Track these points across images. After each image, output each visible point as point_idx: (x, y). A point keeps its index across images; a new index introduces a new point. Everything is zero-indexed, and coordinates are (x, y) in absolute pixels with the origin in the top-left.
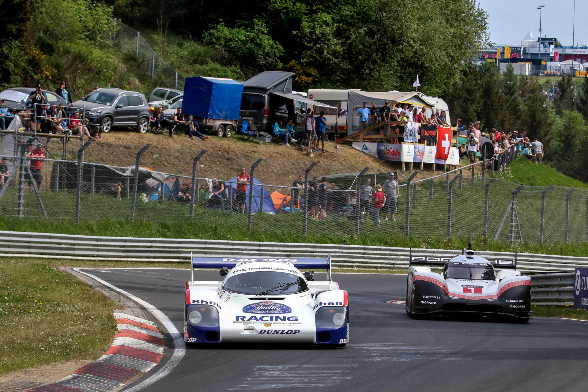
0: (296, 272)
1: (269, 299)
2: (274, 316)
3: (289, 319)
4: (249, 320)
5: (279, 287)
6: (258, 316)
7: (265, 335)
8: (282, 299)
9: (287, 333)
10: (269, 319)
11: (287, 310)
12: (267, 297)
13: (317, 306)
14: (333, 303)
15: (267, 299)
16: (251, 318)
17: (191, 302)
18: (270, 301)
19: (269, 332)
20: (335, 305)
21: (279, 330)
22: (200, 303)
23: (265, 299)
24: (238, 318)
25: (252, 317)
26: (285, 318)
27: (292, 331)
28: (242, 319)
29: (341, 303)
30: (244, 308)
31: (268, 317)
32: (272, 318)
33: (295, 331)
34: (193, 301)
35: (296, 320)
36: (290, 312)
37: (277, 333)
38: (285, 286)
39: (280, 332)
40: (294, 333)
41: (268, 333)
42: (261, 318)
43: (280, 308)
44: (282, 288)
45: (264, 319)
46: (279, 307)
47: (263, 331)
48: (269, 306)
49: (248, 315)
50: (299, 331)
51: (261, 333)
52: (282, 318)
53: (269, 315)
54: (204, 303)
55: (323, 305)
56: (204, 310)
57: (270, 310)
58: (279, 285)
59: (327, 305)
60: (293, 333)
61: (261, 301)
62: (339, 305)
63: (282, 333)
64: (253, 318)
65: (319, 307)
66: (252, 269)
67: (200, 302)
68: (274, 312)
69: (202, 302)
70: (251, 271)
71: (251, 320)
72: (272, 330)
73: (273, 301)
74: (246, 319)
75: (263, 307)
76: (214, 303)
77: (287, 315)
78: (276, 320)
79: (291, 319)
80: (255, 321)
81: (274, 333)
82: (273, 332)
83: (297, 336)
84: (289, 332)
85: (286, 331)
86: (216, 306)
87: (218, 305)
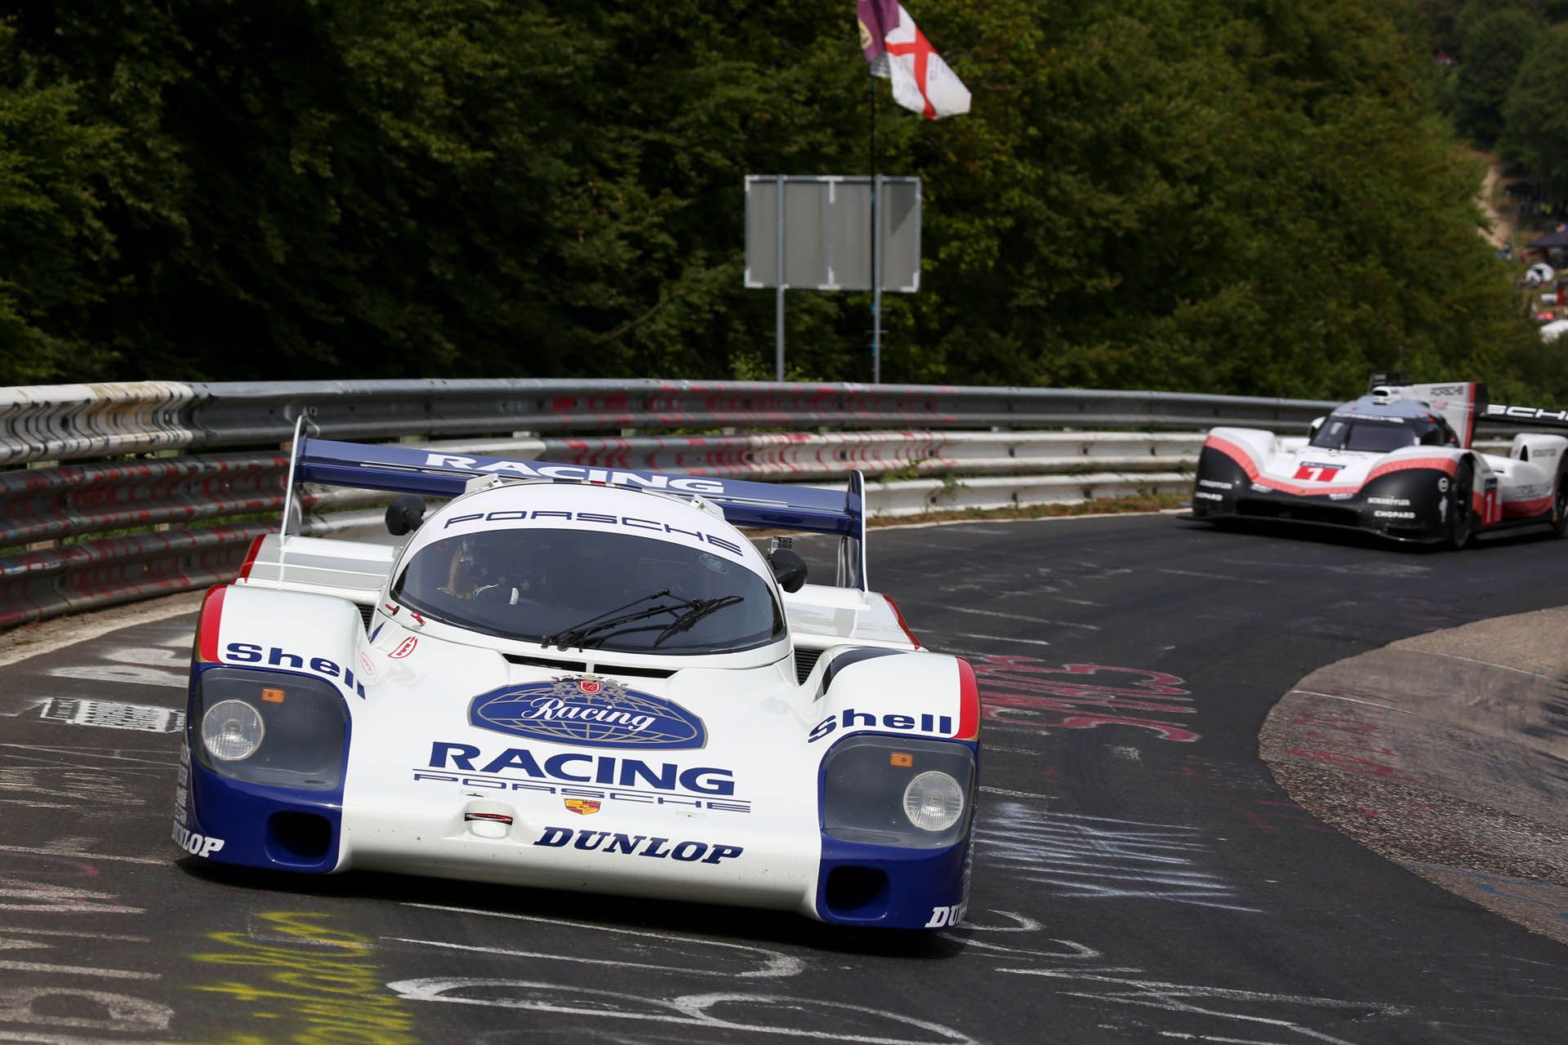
0: (735, 549)
1: (599, 669)
2: (619, 755)
3: (689, 779)
4: (495, 766)
5: (652, 612)
6: (542, 752)
7: (568, 857)
8: (665, 674)
9: (678, 853)
10: (591, 769)
11: (684, 726)
12: (592, 657)
13: (831, 728)
14: (909, 721)
15: (590, 668)
16: (504, 760)
17: (222, 654)
18: (607, 678)
19: (590, 843)
20: (917, 730)
21: (639, 839)
22: (264, 663)
23: (581, 667)
24: (439, 753)
25: (511, 753)
26: (669, 770)
28: (462, 762)
29: (946, 723)
30: (478, 701)
31: (589, 758)
32: (605, 770)
34: (233, 647)
35: (727, 788)
36: (699, 742)
37: (627, 848)
38: (681, 613)
39: (644, 846)
40: (714, 859)
41: (581, 844)
42: (554, 765)
43: (650, 720)
44: (667, 619)
46: (646, 711)
47: (559, 835)
48: (599, 704)
49: (492, 744)
50: (736, 852)
51: (545, 841)
52: (659, 774)
53: (597, 753)
54: (285, 664)
55: (859, 725)
56: (277, 696)
57: (603, 727)
58: (656, 603)
59: (880, 726)
60: (706, 856)
61: (561, 674)
62: (936, 732)
63: (651, 852)
64: (517, 760)
65: (841, 731)
66: (535, 515)
67: (266, 654)
68: (620, 737)
69: (276, 655)
70: (528, 523)
72: (603, 835)
73: (621, 680)
74: (478, 763)
75: (570, 705)
76: (335, 669)
77: (682, 760)
78: (627, 779)
79: (701, 781)
80: (522, 774)
81: (611, 849)
82: (607, 842)
83: (726, 872)
84: (689, 851)
85: (671, 846)
86: (339, 682)
87: (349, 679)
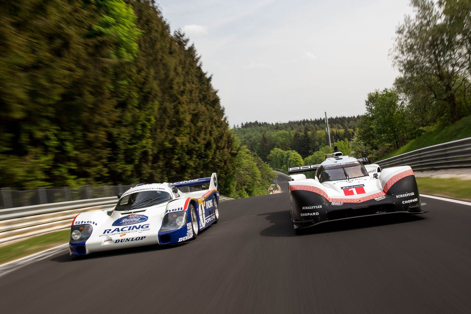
0: (164, 189)
1: (134, 212)
2: (132, 226)
3: (142, 227)
4: (113, 232)
5: (144, 202)
6: (121, 228)
7: (119, 244)
8: (144, 211)
9: (136, 239)
10: (128, 229)
11: (144, 219)
12: (134, 210)
14: (176, 210)
15: (133, 212)
16: (115, 230)
18: (134, 214)
19: (123, 241)
21: (130, 238)
22: (80, 224)
23: (131, 213)
24: (105, 232)
26: (140, 226)
27: (140, 238)
28: (108, 232)
29: (182, 209)
30: (115, 222)
31: (128, 227)
32: (130, 228)
33: (142, 237)
34: (76, 223)
35: (148, 227)
36: (146, 220)
37: (128, 240)
39: (131, 239)
40: (142, 239)
41: (121, 241)
42: (122, 230)
43: (139, 219)
45: (124, 230)
46: (139, 217)
47: (118, 241)
48: (132, 218)
49: (114, 228)
50: (145, 237)
51: (116, 242)
52: (138, 227)
53: (129, 226)
54: (83, 223)
55: (169, 212)
56: (82, 228)
57: (131, 222)
59: (171, 211)
60: (140, 239)
61: (127, 215)
62: (180, 210)
63: (132, 240)
64: (117, 230)
66: (133, 191)
67: (81, 222)
68: (134, 222)
71: (115, 232)
72: (125, 239)
73: (136, 213)
74: (111, 232)
75: (128, 219)
76: (91, 222)
77: (143, 224)
78: (133, 229)
79: (144, 227)
80: (117, 232)
81: (126, 241)
82: (125, 240)
83: (144, 241)
84: (138, 239)
85: (135, 238)
86: (92, 224)
87: (94, 223)
